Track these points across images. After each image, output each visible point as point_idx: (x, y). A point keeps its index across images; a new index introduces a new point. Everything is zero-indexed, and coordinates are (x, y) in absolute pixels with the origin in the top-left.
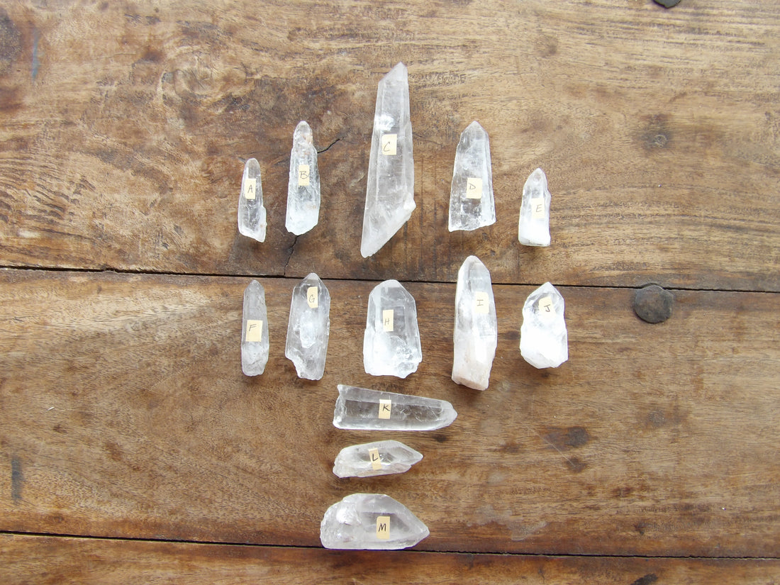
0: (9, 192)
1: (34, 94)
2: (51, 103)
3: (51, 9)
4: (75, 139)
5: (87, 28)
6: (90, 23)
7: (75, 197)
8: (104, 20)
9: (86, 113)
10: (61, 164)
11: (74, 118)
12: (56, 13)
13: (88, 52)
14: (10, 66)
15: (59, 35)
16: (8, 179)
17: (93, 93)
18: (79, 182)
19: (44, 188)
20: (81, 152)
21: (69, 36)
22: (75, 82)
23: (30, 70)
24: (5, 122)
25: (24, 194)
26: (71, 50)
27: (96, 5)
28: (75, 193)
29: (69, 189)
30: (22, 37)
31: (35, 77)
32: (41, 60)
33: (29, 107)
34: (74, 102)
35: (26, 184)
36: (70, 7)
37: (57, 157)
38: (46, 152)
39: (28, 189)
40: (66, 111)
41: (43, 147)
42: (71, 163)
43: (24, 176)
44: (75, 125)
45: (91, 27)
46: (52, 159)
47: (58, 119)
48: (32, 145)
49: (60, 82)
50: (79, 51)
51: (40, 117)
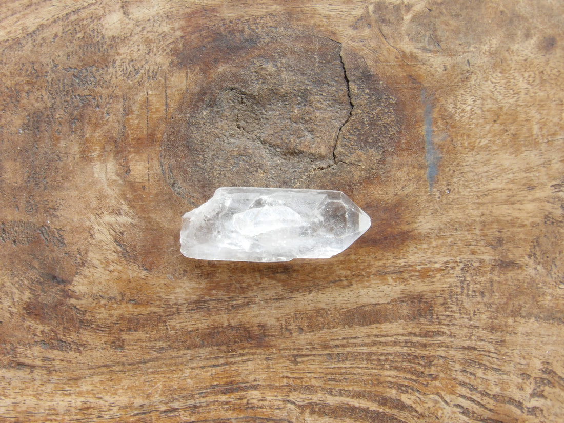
0: (405, 399)
1: (435, 212)
2: (469, 227)
3: (450, 53)
4: (522, 293)
5: (522, 84)
6: (526, 75)
7: (534, 403)
8: (552, 69)
9: (539, 244)
10: (502, 343)
11: (517, 254)
12: (459, 59)
13: (530, 130)
14: (382, 161)
15: (470, 101)
16: (402, 375)
17: (548, 207)
18: (540, 374)
19: (473, 388)
20: (538, 318)
21: (489, 101)
22: (511, 186)
23: (421, 167)
24: (384, 266)
25: (436, 402)
26: (496, 126)
27: (533, 41)
28: (533, 395)
29: (522, 389)
30: (399, 107)
31: (433, 180)
32: (441, 147)
33: (427, 236)
34: (512, 223)
35: (437, 383)
36: (485, 48)
37: (493, 329)
38: (470, 320)
39: (443, 393)
40: (500, 241)
41: (462, 310)
42: (520, 339)
43: (433, 368)
44: (520, 267)
45: (529, 83)
46: (483, 333)
47: (486, 257)
48: (441, 309)
49: (483, 188)
50: (513, 128)
51: (450, 255)
